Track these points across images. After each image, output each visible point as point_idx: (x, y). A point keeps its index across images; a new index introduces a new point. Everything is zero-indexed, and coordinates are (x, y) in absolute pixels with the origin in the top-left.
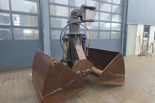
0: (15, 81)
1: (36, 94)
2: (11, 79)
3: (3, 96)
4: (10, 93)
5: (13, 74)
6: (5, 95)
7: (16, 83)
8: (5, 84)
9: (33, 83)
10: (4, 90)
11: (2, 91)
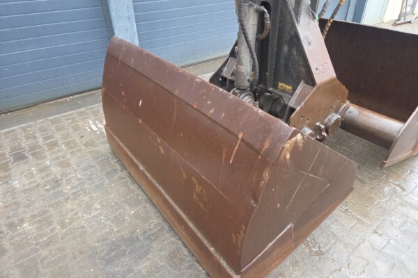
0: (48, 162)
1: (160, 221)
2: (27, 155)
3: (37, 244)
4: (59, 227)
5: (24, 129)
6: (41, 236)
7: (56, 170)
8: (16, 184)
9: (124, 168)
10: (25, 212)
11: (22, 221)
